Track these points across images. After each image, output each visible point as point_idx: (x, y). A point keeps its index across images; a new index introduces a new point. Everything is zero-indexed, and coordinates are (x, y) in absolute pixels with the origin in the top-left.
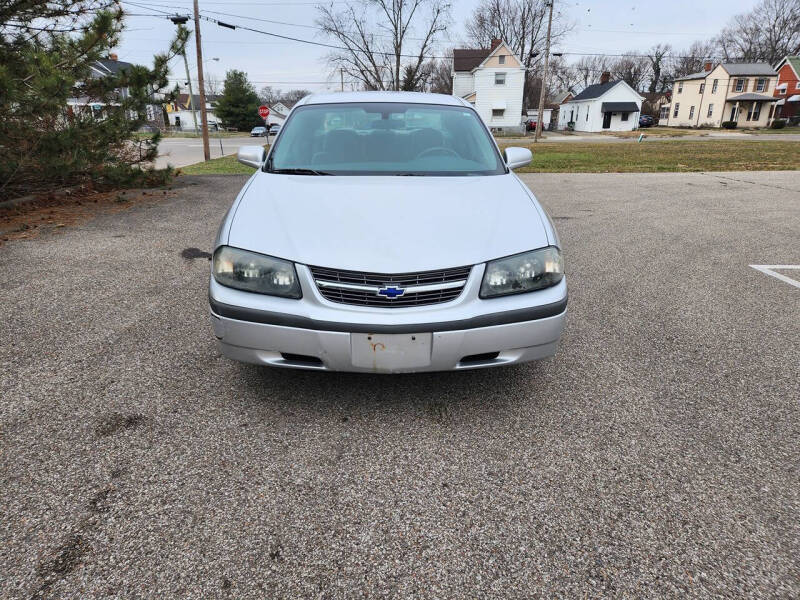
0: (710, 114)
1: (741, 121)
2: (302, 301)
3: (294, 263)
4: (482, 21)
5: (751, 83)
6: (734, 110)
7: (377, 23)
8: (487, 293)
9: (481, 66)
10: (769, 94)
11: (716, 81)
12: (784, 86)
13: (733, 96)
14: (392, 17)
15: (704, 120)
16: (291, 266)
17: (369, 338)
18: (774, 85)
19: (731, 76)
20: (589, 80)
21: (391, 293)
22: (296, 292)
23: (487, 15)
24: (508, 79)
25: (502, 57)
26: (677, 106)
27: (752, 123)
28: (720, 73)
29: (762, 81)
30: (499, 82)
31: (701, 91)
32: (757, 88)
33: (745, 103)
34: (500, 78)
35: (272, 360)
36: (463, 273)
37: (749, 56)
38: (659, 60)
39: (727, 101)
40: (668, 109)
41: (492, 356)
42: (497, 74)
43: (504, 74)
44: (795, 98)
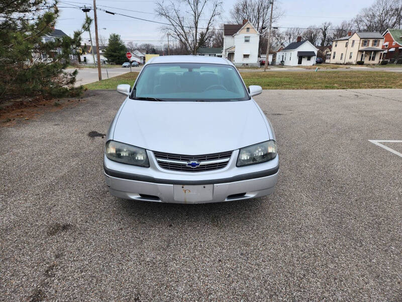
0: (351, 57)
1: (366, 61)
2: (149, 169)
3: (146, 149)
4: (238, 10)
5: (371, 42)
6: (362, 55)
7: (186, 11)
8: (240, 164)
9: (238, 33)
10: (380, 48)
11: (354, 41)
12: (387, 43)
13: (362, 48)
14: (193, 8)
15: (348, 60)
16: (144, 151)
17: (183, 187)
18: (382, 43)
19: (361, 39)
20: (291, 40)
21: (193, 165)
22: (146, 164)
23: (241, 7)
24: (251, 39)
25: (248, 28)
26: (335, 53)
27: (372, 62)
28: (356, 37)
29: (376, 41)
30: (247, 41)
31: (346, 46)
32: (374, 44)
33: (368, 52)
34: (247, 39)
35: (135, 197)
36: (228, 154)
37: (370, 29)
38: (326, 30)
39: (359, 51)
40: (330, 55)
41: (242, 195)
42: (245, 37)
43: (249, 37)
44: (392, 49)
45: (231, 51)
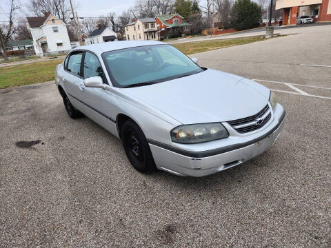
0: (140, 37)
3: (221, 122)
5: (150, 25)
6: (147, 35)
9: (44, 24)
10: (156, 29)
11: (138, 25)
12: (159, 25)
13: (145, 30)
16: (219, 124)
17: (259, 143)
18: (157, 26)
19: (143, 23)
21: (260, 121)
22: (226, 134)
24: (59, 30)
25: (53, 20)
26: (128, 35)
28: (139, 22)
29: (153, 24)
30: (56, 31)
31: (135, 30)
32: (152, 27)
33: (150, 33)
34: (55, 29)
35: (221, 169)
36: (267, 107)
37: (143, 16)
38: (112, 18)
39: (144, 32)
42: (53, 28)
43: (57, 27)
44: (163, 29)
45: (43, 41)
